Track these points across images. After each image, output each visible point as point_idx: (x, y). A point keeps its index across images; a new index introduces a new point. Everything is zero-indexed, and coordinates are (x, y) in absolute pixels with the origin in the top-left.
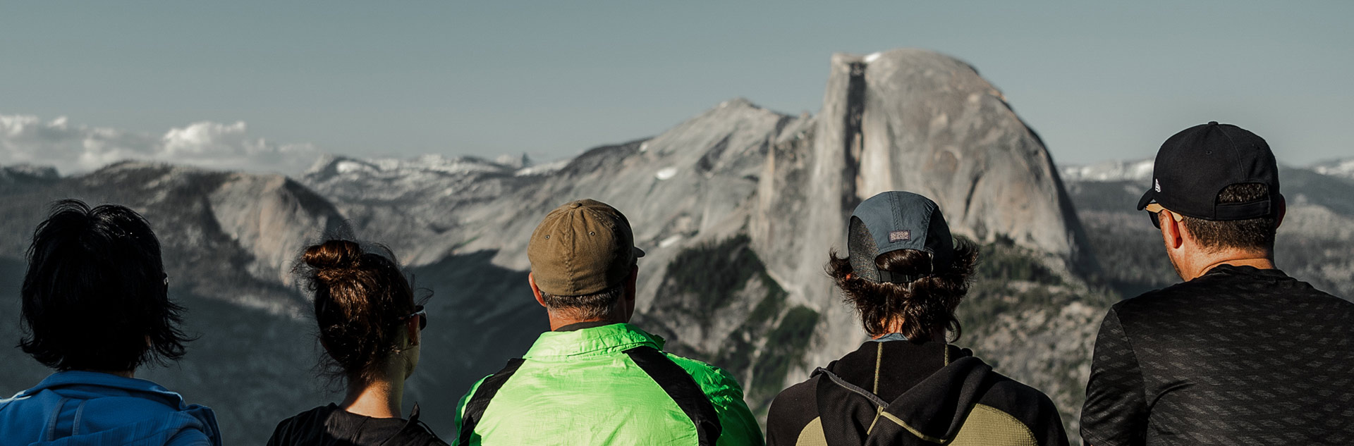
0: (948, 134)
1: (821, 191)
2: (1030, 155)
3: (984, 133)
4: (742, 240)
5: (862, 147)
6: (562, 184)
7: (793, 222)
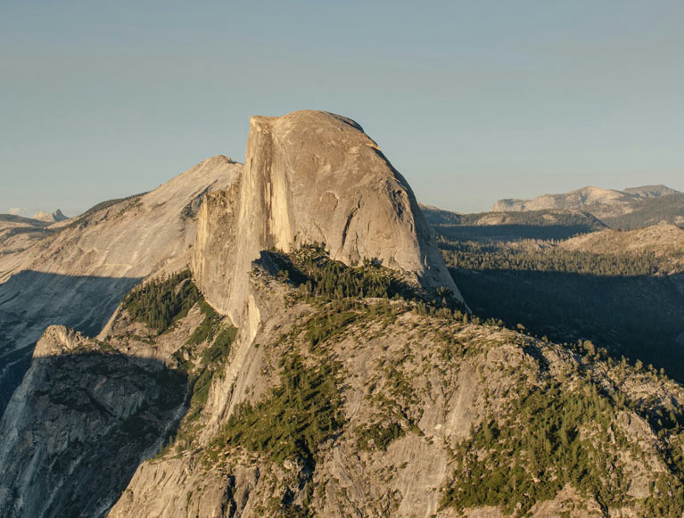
0: (331, 179)
1: (245, 231)
2: (394, 195)
3: (359, 178)
4: (187, 275)
5: (271, 194)
6: (74, 233)
7: (225, 259)
